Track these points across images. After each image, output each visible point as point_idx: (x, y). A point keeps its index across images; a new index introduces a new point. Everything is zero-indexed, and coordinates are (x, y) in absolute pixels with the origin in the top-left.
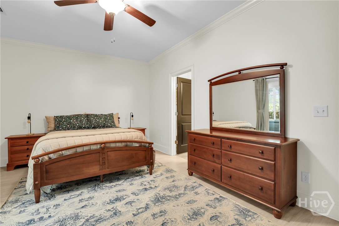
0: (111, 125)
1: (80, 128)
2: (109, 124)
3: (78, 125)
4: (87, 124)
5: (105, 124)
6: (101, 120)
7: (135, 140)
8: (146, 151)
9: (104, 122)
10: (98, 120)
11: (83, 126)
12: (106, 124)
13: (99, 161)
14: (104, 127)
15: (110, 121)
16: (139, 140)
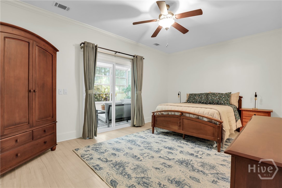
0: (224, 103)
1: (200, 102)
2: (222, 102)
3: (199, 100)
4: (205, 100)
5: (218, 101)
6: (216, 98)
7: (206, 115)
8: (214, 127)
9: (218, 100)
10: (213, 98)
11: (202, 101)
12: (220, 101)
13: (178, 123)
14: (218, 103)
15: (224, 99)
16: (209, 116)
